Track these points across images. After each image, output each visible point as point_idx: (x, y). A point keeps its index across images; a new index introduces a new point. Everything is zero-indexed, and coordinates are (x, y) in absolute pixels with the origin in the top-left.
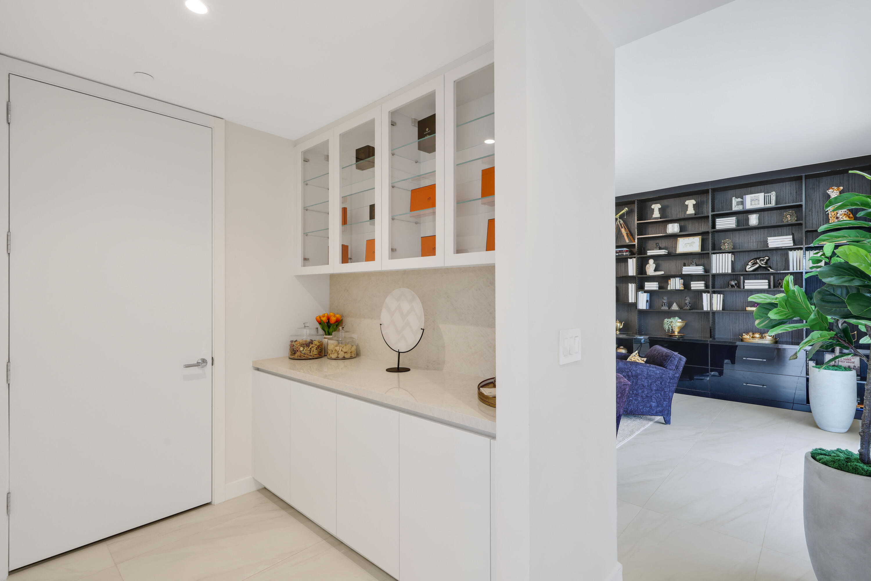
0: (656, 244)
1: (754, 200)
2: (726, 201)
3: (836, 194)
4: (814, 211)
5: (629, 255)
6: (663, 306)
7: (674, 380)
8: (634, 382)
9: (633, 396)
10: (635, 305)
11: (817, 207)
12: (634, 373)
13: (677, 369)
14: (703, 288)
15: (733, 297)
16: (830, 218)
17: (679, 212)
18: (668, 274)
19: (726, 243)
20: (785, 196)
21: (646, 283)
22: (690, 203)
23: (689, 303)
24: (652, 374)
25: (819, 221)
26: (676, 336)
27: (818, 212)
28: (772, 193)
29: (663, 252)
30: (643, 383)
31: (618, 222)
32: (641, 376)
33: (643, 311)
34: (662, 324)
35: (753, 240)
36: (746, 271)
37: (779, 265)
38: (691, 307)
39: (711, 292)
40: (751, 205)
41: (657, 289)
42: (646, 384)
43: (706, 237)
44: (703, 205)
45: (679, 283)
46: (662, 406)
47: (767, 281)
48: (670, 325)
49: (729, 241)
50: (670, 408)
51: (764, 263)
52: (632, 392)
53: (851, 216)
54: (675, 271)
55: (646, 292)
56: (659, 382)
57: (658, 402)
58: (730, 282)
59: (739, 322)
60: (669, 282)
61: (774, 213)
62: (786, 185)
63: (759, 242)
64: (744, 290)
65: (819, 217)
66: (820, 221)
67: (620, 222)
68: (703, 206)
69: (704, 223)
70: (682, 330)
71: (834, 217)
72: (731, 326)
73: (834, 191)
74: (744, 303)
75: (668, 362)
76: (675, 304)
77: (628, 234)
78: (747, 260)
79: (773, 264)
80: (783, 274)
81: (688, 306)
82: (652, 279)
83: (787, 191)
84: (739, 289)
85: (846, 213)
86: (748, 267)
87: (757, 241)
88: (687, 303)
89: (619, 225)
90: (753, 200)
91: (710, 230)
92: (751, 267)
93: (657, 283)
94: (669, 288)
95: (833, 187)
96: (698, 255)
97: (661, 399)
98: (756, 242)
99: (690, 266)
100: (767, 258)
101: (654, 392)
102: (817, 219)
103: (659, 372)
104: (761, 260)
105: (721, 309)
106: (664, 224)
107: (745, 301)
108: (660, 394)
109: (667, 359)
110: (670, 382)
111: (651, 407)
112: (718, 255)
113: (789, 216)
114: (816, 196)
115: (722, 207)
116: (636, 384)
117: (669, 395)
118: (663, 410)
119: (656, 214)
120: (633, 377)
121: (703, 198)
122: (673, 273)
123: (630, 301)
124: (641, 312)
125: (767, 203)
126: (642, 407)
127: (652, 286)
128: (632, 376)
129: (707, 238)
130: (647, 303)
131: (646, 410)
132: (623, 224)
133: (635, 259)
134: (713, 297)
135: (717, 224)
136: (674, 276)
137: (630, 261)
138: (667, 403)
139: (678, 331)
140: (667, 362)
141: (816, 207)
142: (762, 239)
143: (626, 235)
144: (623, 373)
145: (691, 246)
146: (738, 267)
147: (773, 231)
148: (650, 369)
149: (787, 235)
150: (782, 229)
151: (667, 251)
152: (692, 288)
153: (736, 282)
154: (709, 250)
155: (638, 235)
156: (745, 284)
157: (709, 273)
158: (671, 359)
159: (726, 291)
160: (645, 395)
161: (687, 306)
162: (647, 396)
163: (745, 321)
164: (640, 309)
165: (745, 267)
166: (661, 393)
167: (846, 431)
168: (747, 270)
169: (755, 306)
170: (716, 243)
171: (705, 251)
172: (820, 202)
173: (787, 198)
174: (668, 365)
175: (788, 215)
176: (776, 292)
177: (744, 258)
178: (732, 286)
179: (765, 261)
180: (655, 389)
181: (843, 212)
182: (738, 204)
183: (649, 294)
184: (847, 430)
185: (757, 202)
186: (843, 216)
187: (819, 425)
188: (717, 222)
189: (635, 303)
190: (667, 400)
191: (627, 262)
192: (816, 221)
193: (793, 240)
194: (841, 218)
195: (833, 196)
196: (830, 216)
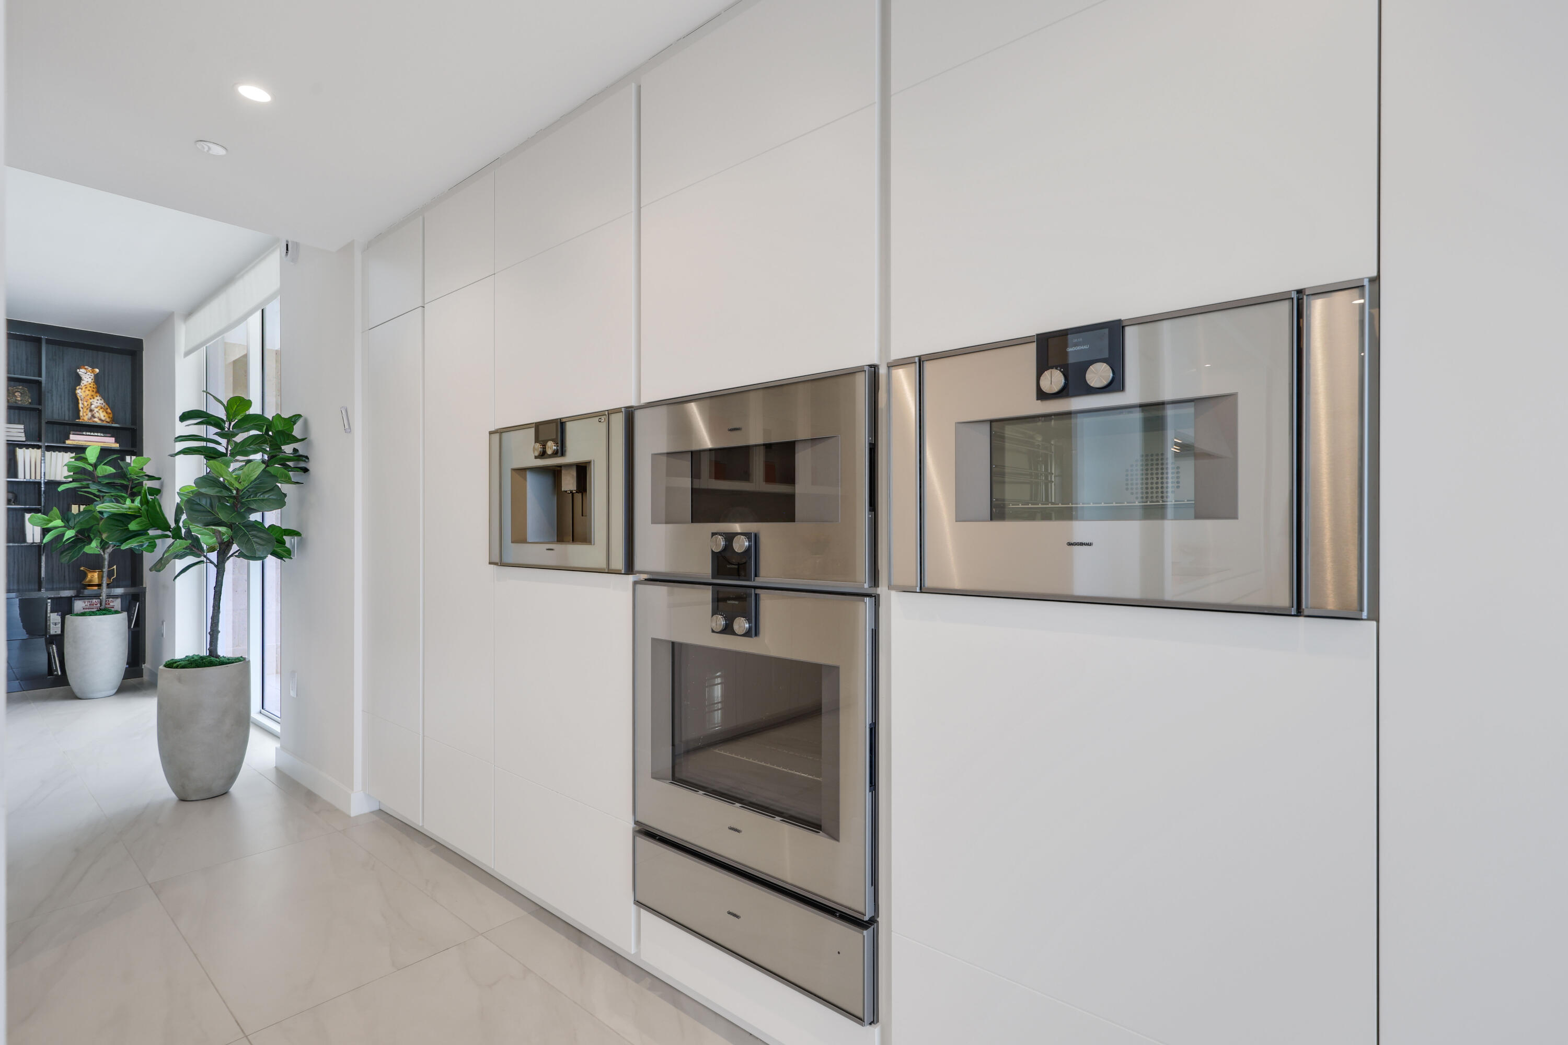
3: (90, 378)
4: (55, 393)
16: (81, 409)
25: (63, 409)
27: (61, 396)
53: (109, 411)
65: (63, 404)
71: (87, 409)
73: (87, 372)
85: (103, 406)
95: (86, 367)
102: (59, 407)
113: (19, 394)
114: (58, 374)
141: (59, 390)
149: (16, 423)
167: (112, 693)
172: (64, 382)
175: (16, 391)
181: (98, 404)
184: (116, 690)
186: (99, 410)
187: (79, 695)
192: (59, 409)
193: (25, 432)
194: (97, 412)
195: (86, 380)
196: (80, 405)
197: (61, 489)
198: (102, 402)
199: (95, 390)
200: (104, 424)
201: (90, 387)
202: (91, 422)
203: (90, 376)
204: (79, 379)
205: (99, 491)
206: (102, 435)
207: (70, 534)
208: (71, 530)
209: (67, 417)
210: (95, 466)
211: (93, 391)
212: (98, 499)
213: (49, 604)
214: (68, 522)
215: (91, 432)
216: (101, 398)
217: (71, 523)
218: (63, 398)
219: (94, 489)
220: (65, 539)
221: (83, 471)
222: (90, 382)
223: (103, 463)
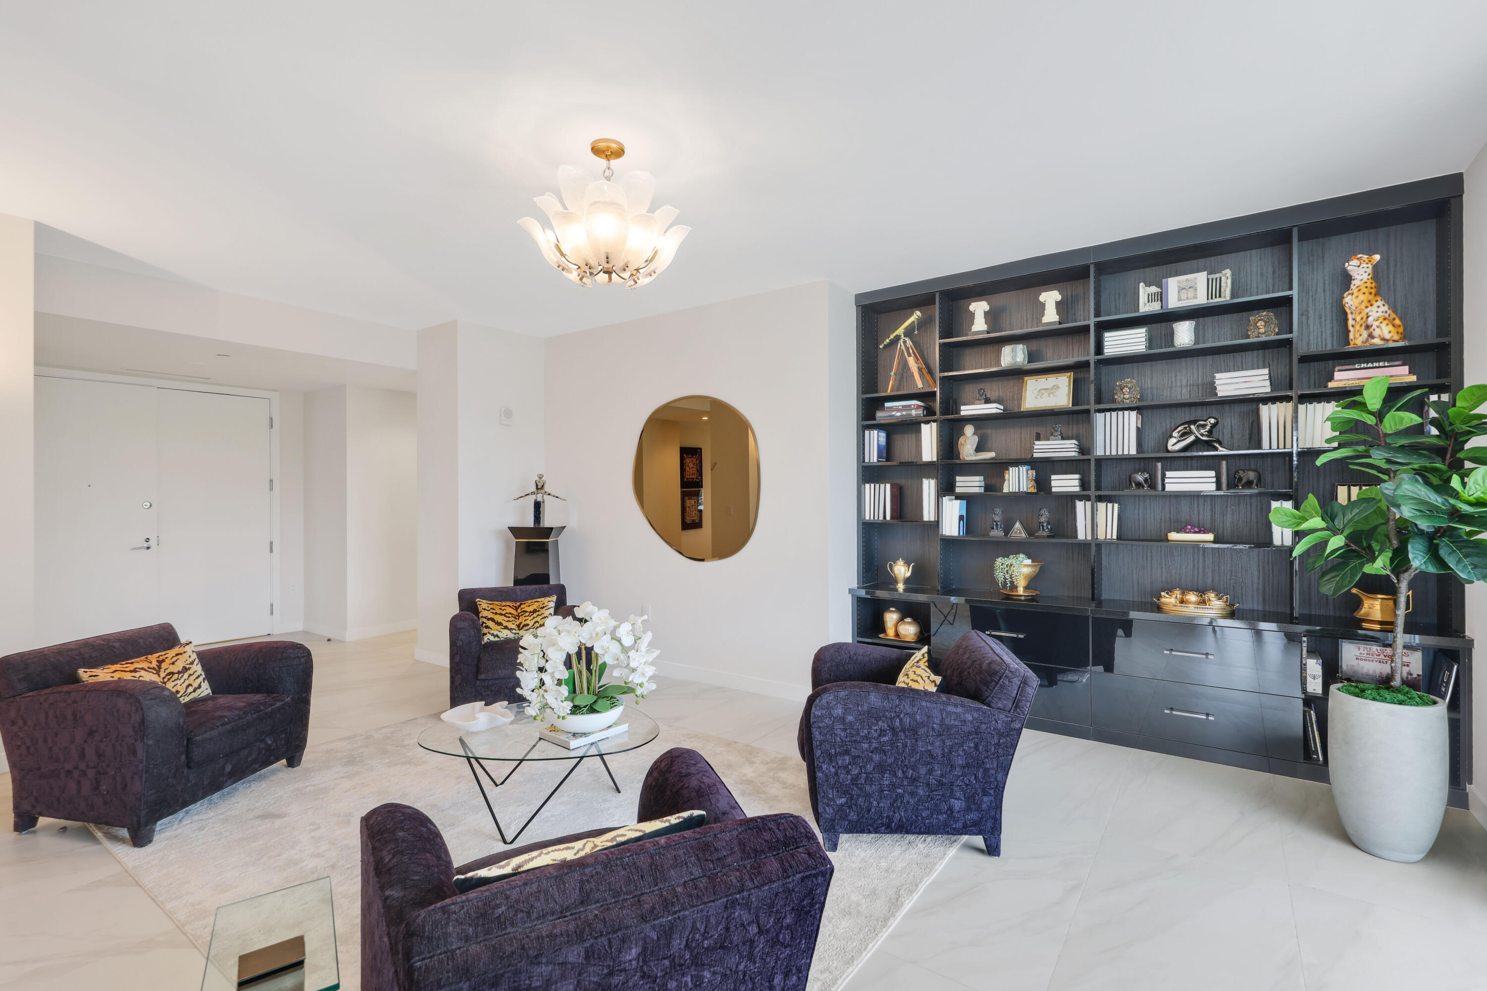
0: (979, 391)
1: (1185, 289)
2: (1125, 296)
3: (1366, 272)
4: (1311, 314)
5: (922, 415)
6: (993, 528)
7: (1008, 738)
8: (906, 746)
9: (905, 783)
10: (936, 525)
11: (1319, 306)
12: (907, 720)
13: (1016, 707)
14: (1077, 489)
15: (1139, 509)
16: (1351, 328)
17: (1027, 320)
18: (1005, 457)
19: (1125, 387)
20: (1249, 282)
21: (958, 478)
22: (1050, 298)
23: (1048, 523)
24: (953, 722)
25: (1324, 337)
26: (1021, 596)
27: (1322, 315)
28: (1224, 272)
29: (993, 409)
30: (930, 748)
31: (902, 344)
32: (926, 729)
33: (953, 540)
34: (991, 569)
35: (1181, 380)
36: (1168, 451)
37: (1236, 437)
38: (1051, 530)
39: (1093, 498)
40: (1180, 300)
41: (982, 490)
42: (939, 752)
43: (1083, 376)
44: (1076, 305)
45: (1027, 477)
46: (979, 809)
47: (1213, 473)
48: (1007, 571)
49: (1132, 382)
50: (998, 812)
51: (1206, 433)
52: (903, 772)
53: (1397, 322)
54: (1019, 451)
55: (959, 497)
56: (972, 745)
57: (968, 798)
58: (1133, 476)
59: (1151, 564)
60: (1007, 476)
61: (1226, 321)
62: (1251, 256)
63: (1193, 385)
64: (1163, 493)
65: (1324, 329)
66: (1326, 336)
67: (905, 342)
68: (1076, 308)
69: (1078, 345)
70: (1032, 583)
71: (1361, 325)
72: (1134, 573)
73: (1361, 264)
74: (1163, 523)
75: (994, 688)
76: (1018, 525)
77: (923, 370)
78: (1168, 426)
79: (1223, 435)
80: (1245, 458)
81: (1045, 528)
82: (971, 468)
83: (1254, 270)
84: (1152, 493)
85: (1387, 315)
86: (1172, 441)
87: (1189, 384)
88: (1043, 523)
89: (904, 349)
90: (1183, 289)
91: (1092, 358)
92: (1179, 441)
93: (982, 478)
94: (1005, 490)
95: (1359, 256)
96: (1067, 416)
97: (976, 790)
98: (1187, 386)
99: (1048, 440)
100: (1212, 421)
101: (958, 772)
102: (1317, 334)
103: (970, 718)
104: (1198, 427)
105: (1115, 537)
106: (996, 348)
107: (1165, 517)
108: (973, 777)
109: (992, 680)
110: (998, 744)
111: (952, 812)
112: (1108, 414)
113: (1263, 324)
114: (1317, 279)
115: (1116, 309)
116: (913, 750)
117: (996, 778)
118: (982, 818)
119: (979, 325)
120: (904, 733)
121: (1076, 288)
122: (1014, 456)
123: (926, 518)
124: (949, 542)
125: (1214, 297)
126: (928, 812)
127: (969, 484)
128: (903, 730)
129: (1084, 378)
130: (962, 522)
131: (940, 820)
132: (911, 348)
133: (934, 425)
134: (1097, 510)
135: (1106, 344)
136: (1017, 463)
137: (925, 428)
138: (991, 801)
139: (1025, 585)
140: (992, 691)
141: (1317, 304)
142: (1200, 380)
143: (917, 370)
144: (880, 723)
145: (1051, 395)
146: (1151, 441)
147: (1224, 361)
148: (950, 708)
149: (1258, 368)
150: (1242, 356)
151: (1002, 407)
152: (1054, 490)
153: (1147, 476)
154: (1088, 404)
155: (941, 371)
156: (1167, 480)
157: (1089, 454)
158: (1001, 682)
159: (1124, 496)
160: (934, 779)
161: (1043, 530)
162: (941, 784)
163: (1164, 564)
164: (947, 535)
165: (1165, 442)
166: (975, 775)
167: (1420, 859)
168: (1170, 448)
169: (1188, 531)
170: (1103, 389)
171: (1081, 405)
172: (1324, 294)
173: (1254, 285)
174: (992, 697)
175: (1259, 320)
176: (1229, 499)
177: (1163, 420)
178: (1139, 485)
179: (1208, 428)
180: (960, 762)
181: (1380, 314)
182: (1151, 298)
183: (965, 501)
184: (1424, 855)
185: (1191, 294)
186: (1381, 323)
188: (1106, 339)
189: (935, 521)
190: (992, 792)
191: (919, 431)
192: (1317, 338)
193: (1270, 378)
194: (1378, 327)
195: (1359, 277)
196: (1351, 322)
197: (1320, 461)
198: (1386, 308)
199: (1373, 291)
200: (1391, 345)
201: (1367, 287)
202: (1367, 346)
203: (1365, 269)
204: (1346, 280)
205: (1389, 461)
206: (1386, 364)
207: (1337, 542)
208: (1338, 536)
209: (1329, 345)
210: (1380, 415)
211: (1371, 293)
212: (1385, 477)
213: (1305, 644)
214: (1333, 520)
215: (1368, 363)
216: (1383, 302)
217: (1339, 523)
218: (1323, 319)
219: (1378, 457)
220: (1328, 551)
221: (1357, 426)
222: (1365, 280)
223: (1395, 409)
